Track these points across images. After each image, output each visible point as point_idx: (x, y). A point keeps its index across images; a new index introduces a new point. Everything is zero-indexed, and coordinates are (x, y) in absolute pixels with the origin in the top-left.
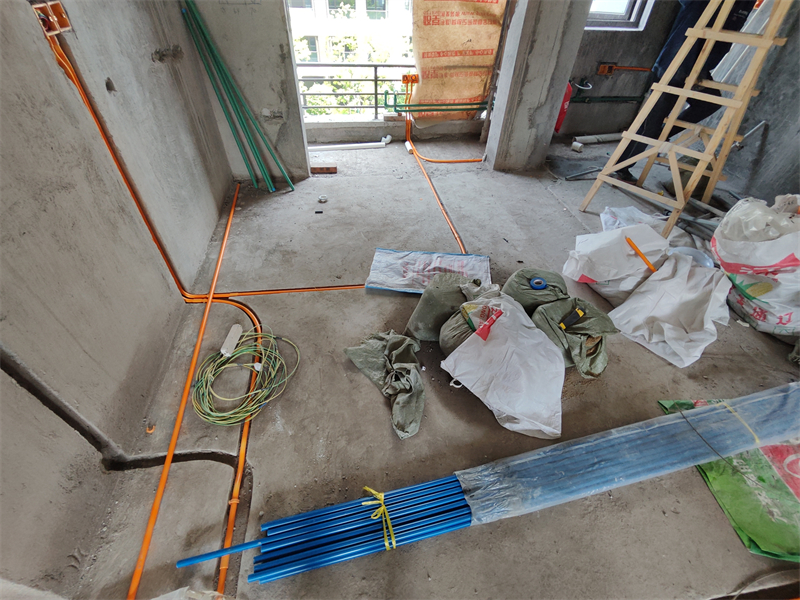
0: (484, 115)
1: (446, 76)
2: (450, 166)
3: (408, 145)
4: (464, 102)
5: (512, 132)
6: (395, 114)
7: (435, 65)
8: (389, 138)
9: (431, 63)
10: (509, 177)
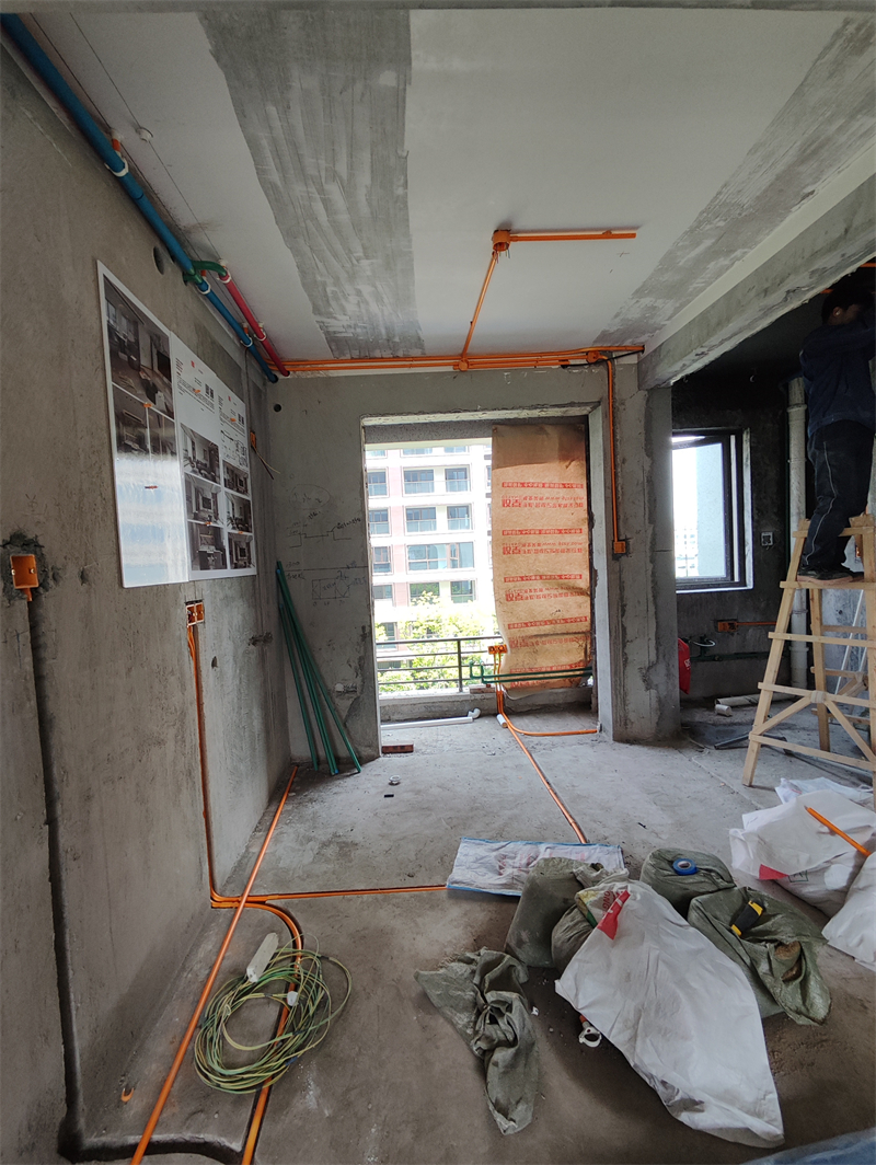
0: (590, 681)
1: (537, 643)
2: (555, 739)
3: (501, 718)
4: (563, 668)
5: (625, 694)
6: (483, 686)
7: (523, 634)
8: (477, 712)
9: (517, 633)
10: (635, 749)
